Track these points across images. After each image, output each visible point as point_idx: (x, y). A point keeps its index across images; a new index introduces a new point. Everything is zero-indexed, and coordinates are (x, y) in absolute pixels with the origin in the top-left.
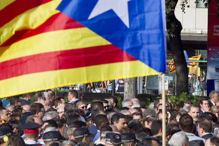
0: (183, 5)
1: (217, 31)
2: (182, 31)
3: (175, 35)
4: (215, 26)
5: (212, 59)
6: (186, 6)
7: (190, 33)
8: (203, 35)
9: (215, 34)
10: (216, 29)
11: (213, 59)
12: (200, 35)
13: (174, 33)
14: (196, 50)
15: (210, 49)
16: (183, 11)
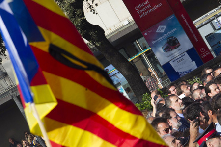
0: (90, 7)
1: (141, 11)
2: (106, 34)
3: (100, 42)
4: (137, 8)
5: (153, 42)
6: (94, 5)
7: (117, 30)
8: (132, 24)
9: (141, 16)
10: (139, 9)
11: (155, 41)
12: (129, 25)
13: (98, 41)
14: (135, 43)
15: (146, 34)
16: (94, 13)
